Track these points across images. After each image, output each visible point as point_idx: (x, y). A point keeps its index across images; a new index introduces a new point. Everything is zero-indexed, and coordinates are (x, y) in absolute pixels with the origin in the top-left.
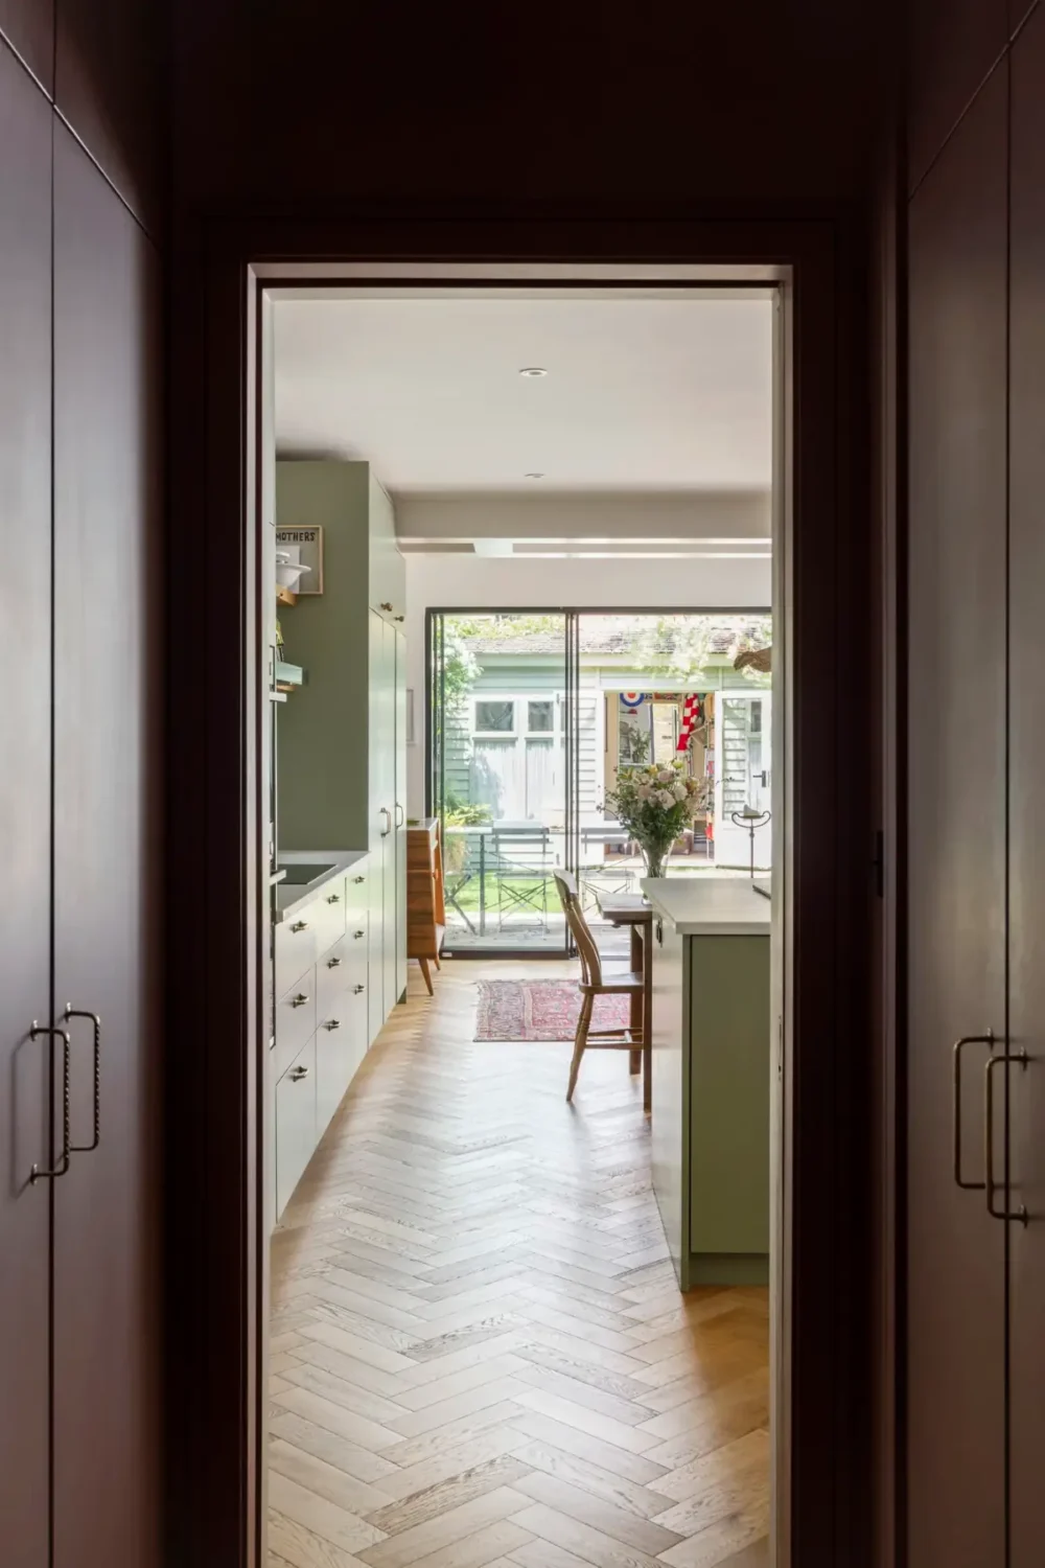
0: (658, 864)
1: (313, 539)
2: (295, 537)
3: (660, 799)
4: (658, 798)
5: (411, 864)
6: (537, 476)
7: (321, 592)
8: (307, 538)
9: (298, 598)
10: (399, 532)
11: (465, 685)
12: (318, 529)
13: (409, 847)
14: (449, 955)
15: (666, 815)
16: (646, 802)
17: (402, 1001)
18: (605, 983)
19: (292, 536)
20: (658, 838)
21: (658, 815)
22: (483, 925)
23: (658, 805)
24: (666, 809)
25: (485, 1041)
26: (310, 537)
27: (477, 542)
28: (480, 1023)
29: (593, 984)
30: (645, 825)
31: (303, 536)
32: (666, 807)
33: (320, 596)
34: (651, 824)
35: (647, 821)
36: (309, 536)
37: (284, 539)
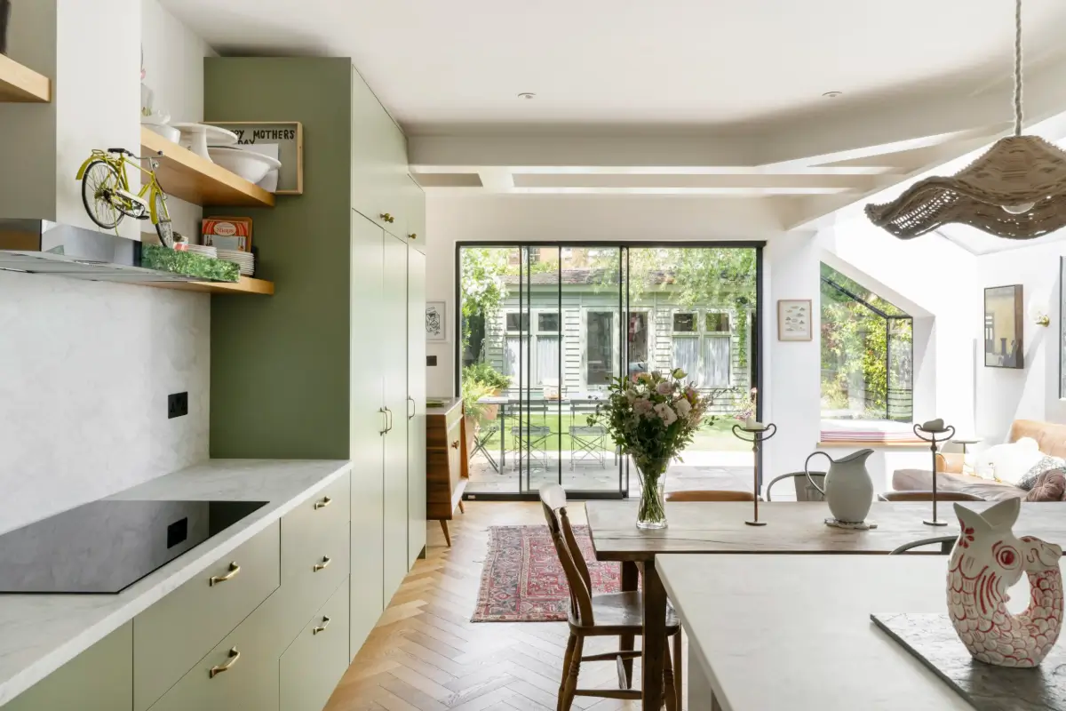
0: (655, 483)
1: (292, 138)
2: (275, 135)
3: (661, 415)
4: (657, 414)
5: (430, 442)
6: (529, 96)
7: (300, 191)
8: (286, 136)
9: (278, 198)
10: (411, 160)
11: (498, 302)
12: (296, 125)
13: (429, 428)
14: (473, 497)
15: (666, 433)
16: (642, 417)
17: (422, 556)
18: (598, 622)
19: (271, 134)
20: (655, 456)
21: (656, 432)
22: (503, 463)
23: (658, 421)
24: (666, 425)
25: (481, 621)
26: (289, 135)
27: (481, 171)
28: (482, 589)
29: (583, 623)
30: (643, 442)
31: (283, 133)
32: (667, 424)
33: (298, 196)
34: (649, 441)
35: (643, 438)
36: (289, 133)
37: (263, 137)
